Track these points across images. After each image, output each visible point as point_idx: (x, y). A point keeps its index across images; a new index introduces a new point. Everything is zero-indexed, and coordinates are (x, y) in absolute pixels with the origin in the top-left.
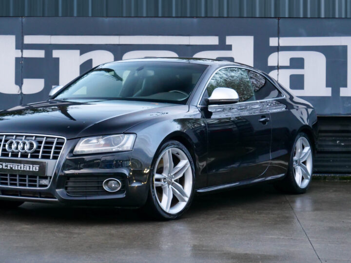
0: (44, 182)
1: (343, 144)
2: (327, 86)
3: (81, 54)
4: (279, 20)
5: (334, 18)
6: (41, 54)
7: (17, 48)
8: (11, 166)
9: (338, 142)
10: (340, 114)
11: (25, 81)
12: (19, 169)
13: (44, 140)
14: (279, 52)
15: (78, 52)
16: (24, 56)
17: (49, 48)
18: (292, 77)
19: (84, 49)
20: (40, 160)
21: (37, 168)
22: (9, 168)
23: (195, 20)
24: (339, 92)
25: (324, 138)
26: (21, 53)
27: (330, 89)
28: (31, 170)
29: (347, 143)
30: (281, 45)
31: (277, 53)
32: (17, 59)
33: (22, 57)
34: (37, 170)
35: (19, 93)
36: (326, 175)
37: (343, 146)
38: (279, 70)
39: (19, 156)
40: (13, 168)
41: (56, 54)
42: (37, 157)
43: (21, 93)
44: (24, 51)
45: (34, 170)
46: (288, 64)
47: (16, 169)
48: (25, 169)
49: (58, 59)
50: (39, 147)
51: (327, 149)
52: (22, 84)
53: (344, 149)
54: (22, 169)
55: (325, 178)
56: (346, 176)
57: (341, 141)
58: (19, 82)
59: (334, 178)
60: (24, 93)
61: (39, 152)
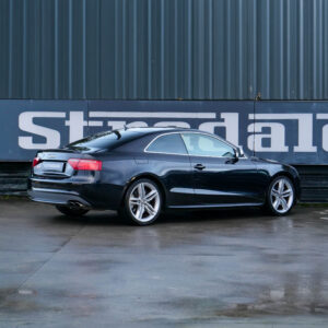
3: (127, 123)
6: (100, 124)
7: (85, 120)
17: (105, 120)
24: (293, 149)
27: (287, 147)
30: (256, 119)
31: (253, 124)
33: (88, 126)
38: (255, 135)
41: (110, 123)
44: (89, 122)
46: (260, 131)
49: (111, 127)
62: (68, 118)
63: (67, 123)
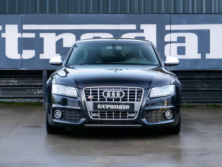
0: (132, 115)
1: (207, 86)
2: (199, 53)
3: (57, 35)
4: (171, 15)
5: (202, 13)
6: (33, 35)
7: (19, 32)
8: (109, 107)
9: (204, 85)
10: (206, 69)
11: (24, 51)
12: (115, 108)
13: (128, 90)
14: (171, 34)
15: (55, 34)
16: (23, 37)
17: (37, 32)
18: (178, 48)
19: (58, 32)
20: (128, 102)
21: (128, 107)
22: (107, 108)
23: (122, 15)
24: (205, 56)
25: (197, 83)
26: (21, 35)
27: (200, 55)
28: (124, 108)
29: (210, 86)
30: (172, 29)
31: (170, 34)
32: (19, 39)
33: (22, 37)
34: (128, 108)
35: (20, 58)
36: (198, 104)
37: (207, 87)
38: (171, 44)
39: (113, 100)
40: (111, 108)
41: (42, 35)
42: (126, 100)
43: (22, 58)
44: (23, 34)
45: (126, 108)
46: (176, 40)
47: (113, 108)
48: (119, 108)
49: (43, 39)
50: (126, 94)
51: (198, 89)
52: (22, 53)
53: (208, 89)
54: (117, 108)
55: (198, 106)
56: (209, 104)
57: (206, 84)
58: (20, 52)
59: (203, 105)
60: (23, 58)
61: (127, 97)
62: (4, 31)
63: (3, 35)
